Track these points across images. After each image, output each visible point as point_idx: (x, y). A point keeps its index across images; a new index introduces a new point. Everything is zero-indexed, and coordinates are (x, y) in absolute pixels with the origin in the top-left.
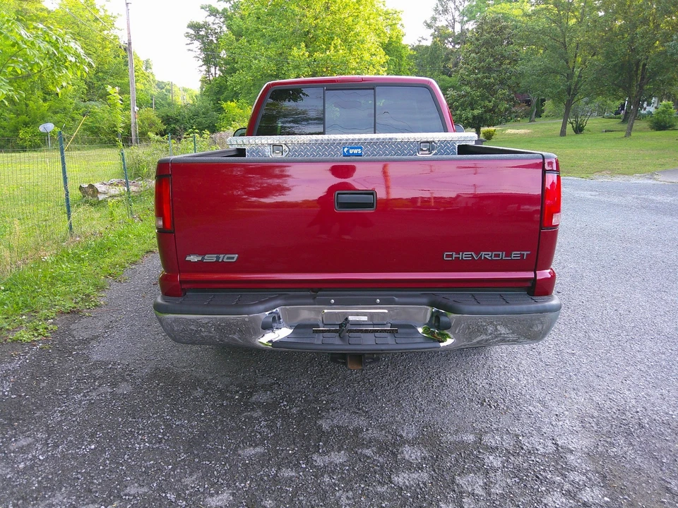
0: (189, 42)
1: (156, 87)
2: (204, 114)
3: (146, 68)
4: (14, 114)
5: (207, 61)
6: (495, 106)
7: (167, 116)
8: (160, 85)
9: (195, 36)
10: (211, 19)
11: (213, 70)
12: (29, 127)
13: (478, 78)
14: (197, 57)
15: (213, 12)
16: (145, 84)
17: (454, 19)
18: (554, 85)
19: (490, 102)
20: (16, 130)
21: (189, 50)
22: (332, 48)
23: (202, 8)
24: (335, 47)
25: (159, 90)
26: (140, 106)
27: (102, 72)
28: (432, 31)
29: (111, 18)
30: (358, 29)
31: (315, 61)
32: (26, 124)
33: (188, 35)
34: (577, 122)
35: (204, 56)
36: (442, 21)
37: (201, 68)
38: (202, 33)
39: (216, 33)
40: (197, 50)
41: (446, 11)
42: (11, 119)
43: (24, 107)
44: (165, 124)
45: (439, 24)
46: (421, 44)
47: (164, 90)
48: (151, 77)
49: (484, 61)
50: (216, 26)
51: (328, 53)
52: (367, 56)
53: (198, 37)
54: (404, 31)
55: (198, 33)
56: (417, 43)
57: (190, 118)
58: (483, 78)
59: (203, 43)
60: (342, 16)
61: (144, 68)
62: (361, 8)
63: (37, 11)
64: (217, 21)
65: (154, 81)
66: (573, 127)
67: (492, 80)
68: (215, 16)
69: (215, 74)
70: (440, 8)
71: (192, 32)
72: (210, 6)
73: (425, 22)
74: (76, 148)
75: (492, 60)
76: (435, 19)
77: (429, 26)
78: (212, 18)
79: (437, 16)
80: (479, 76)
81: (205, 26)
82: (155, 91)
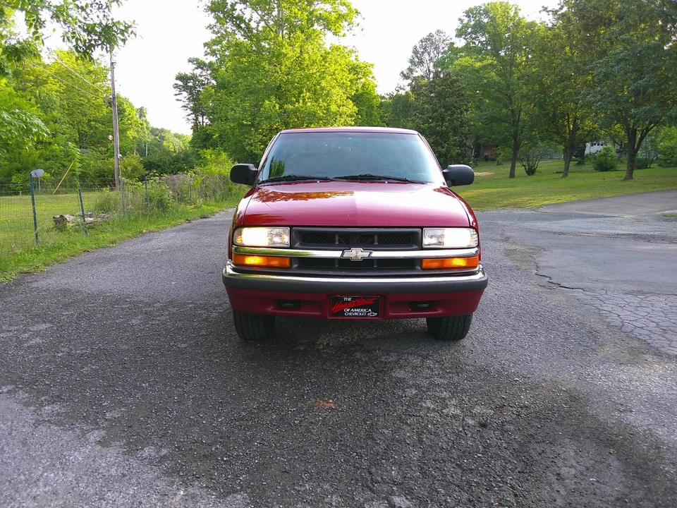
0: (177, 92)
1: (150, 134)
2: (183, 160)
3: (140, 117)
4: (8, 161)
5: (195, 111)
6: (448, 151)
7: (150, 162)
8: (154, 132)
9: (183, 87)
10: (198, 72)
11: (200, 119)
12: (21, 173)
13: (431, 127)
14: (185, 106)
15: (201, 65)
16: (138, 131)
17: (429, 70)
18: (499, 132)
19: (443, 148)
20: (10, 175)
21: (178, 100)
22: (301, 101)
23: (190, 61)
24: (304, 100)
25: (153, 136)
26: (124, 154)
27: (94, 121)
28: (410, 81)
29: (105, 71)
30: (323, 84)
31: (285, 112)
32: (19, 170)
33: (176, 86)
34: (529, 165)
35: (192, 105)
36: (419, 72)
37: (190, 117)
38: (190, 84)
39: (204, 85)
40: (185, 100)
41: (421, 62)
42: (5, 165)
43: (17, 155)
44: (147, 170)
45: (415, 74)
46: (400, 93)
47: (157, 138)
48: (145, 125)
49: (436, 111)
50: (203, 78)
51: (296, 105)
52: (333, 108)
53: (185, 88)
54: (376, 83)
55: (186, 84)
56: (395, 93)
57: (170, 164)
58: (436, 126)
59: (191, 93)
60: (311, 72)
61: (138, 116)
62: (327, 64)
63: (34, 66)
64: (204, 74)
65: (147, 128)
66: (525, 169)
67: (444, 128)
68: (202, 68)
69: (203, 122)
70: (416, 60)
71: (180, 83)
72: (197, 60)
73: (402, 73)
74: (63, 191)
75: (443, 110)
76: (411, 70)
77: (406, 77)
78: (200, 70)
79: (413, 68)
80: (432, 125)
81: (193, 78)
82: (149, 138)
